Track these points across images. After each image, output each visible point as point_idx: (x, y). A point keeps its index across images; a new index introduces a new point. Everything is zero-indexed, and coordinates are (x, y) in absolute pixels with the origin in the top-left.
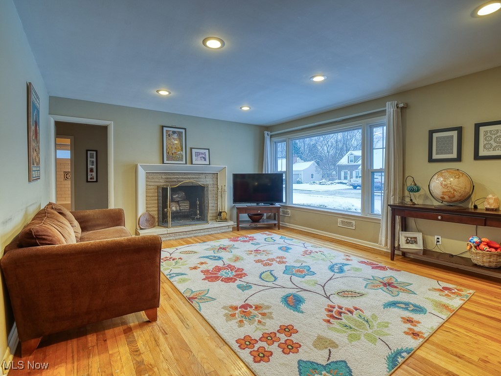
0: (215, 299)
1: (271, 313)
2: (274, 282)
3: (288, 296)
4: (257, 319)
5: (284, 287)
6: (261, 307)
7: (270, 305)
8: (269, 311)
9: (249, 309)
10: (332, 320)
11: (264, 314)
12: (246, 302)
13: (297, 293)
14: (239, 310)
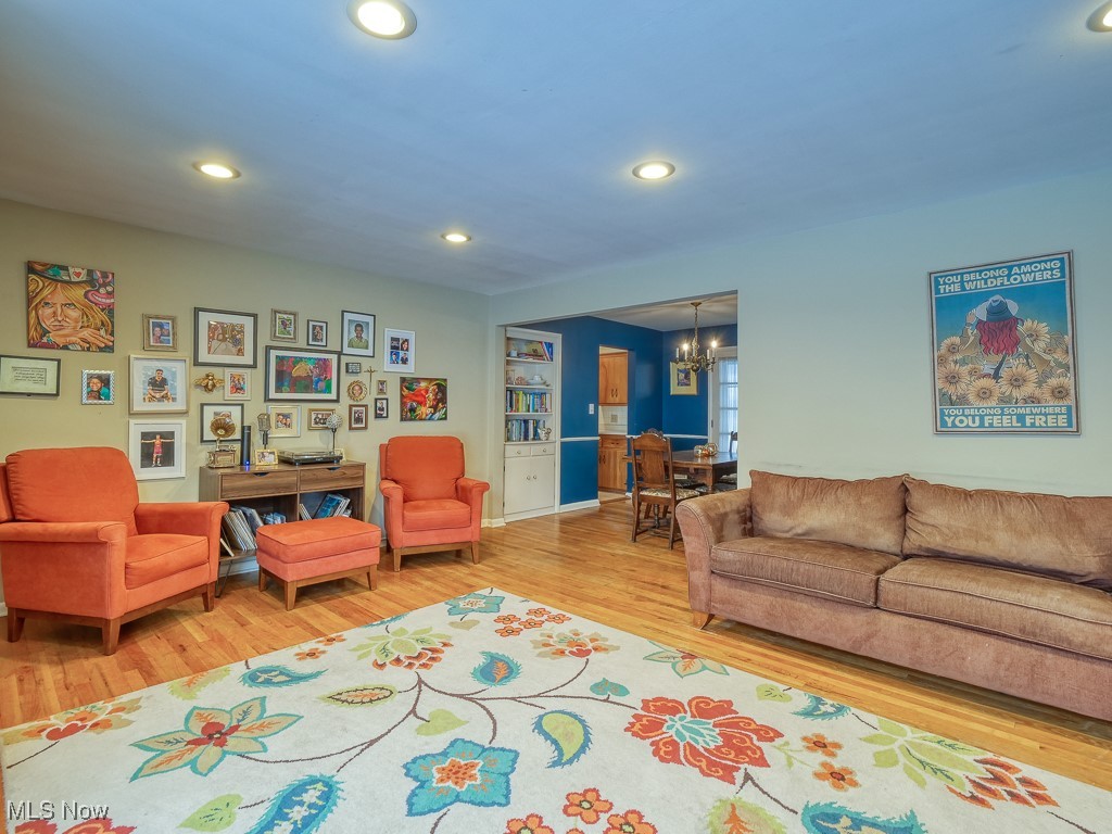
0: (645, 658)
1: (535, 648)
2: (542, 712)
3: (506, 678)
4: (556, 639)
5: (513, 699)
6: (553, 653)
7: (538, 659)
8: (538, 651)
9: (574, 650)
10: (439, 646)
11: (546, 645)
12: (584, 659)
13: (484, 686)
14: (590, 648)
